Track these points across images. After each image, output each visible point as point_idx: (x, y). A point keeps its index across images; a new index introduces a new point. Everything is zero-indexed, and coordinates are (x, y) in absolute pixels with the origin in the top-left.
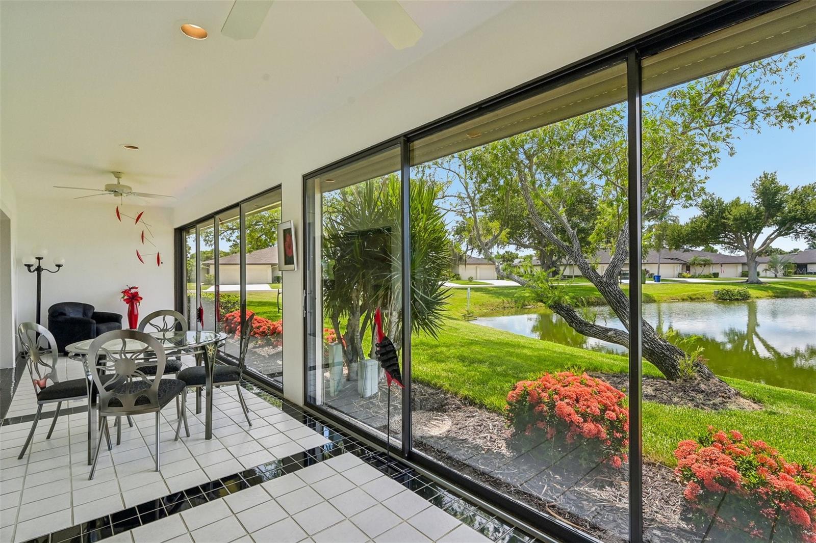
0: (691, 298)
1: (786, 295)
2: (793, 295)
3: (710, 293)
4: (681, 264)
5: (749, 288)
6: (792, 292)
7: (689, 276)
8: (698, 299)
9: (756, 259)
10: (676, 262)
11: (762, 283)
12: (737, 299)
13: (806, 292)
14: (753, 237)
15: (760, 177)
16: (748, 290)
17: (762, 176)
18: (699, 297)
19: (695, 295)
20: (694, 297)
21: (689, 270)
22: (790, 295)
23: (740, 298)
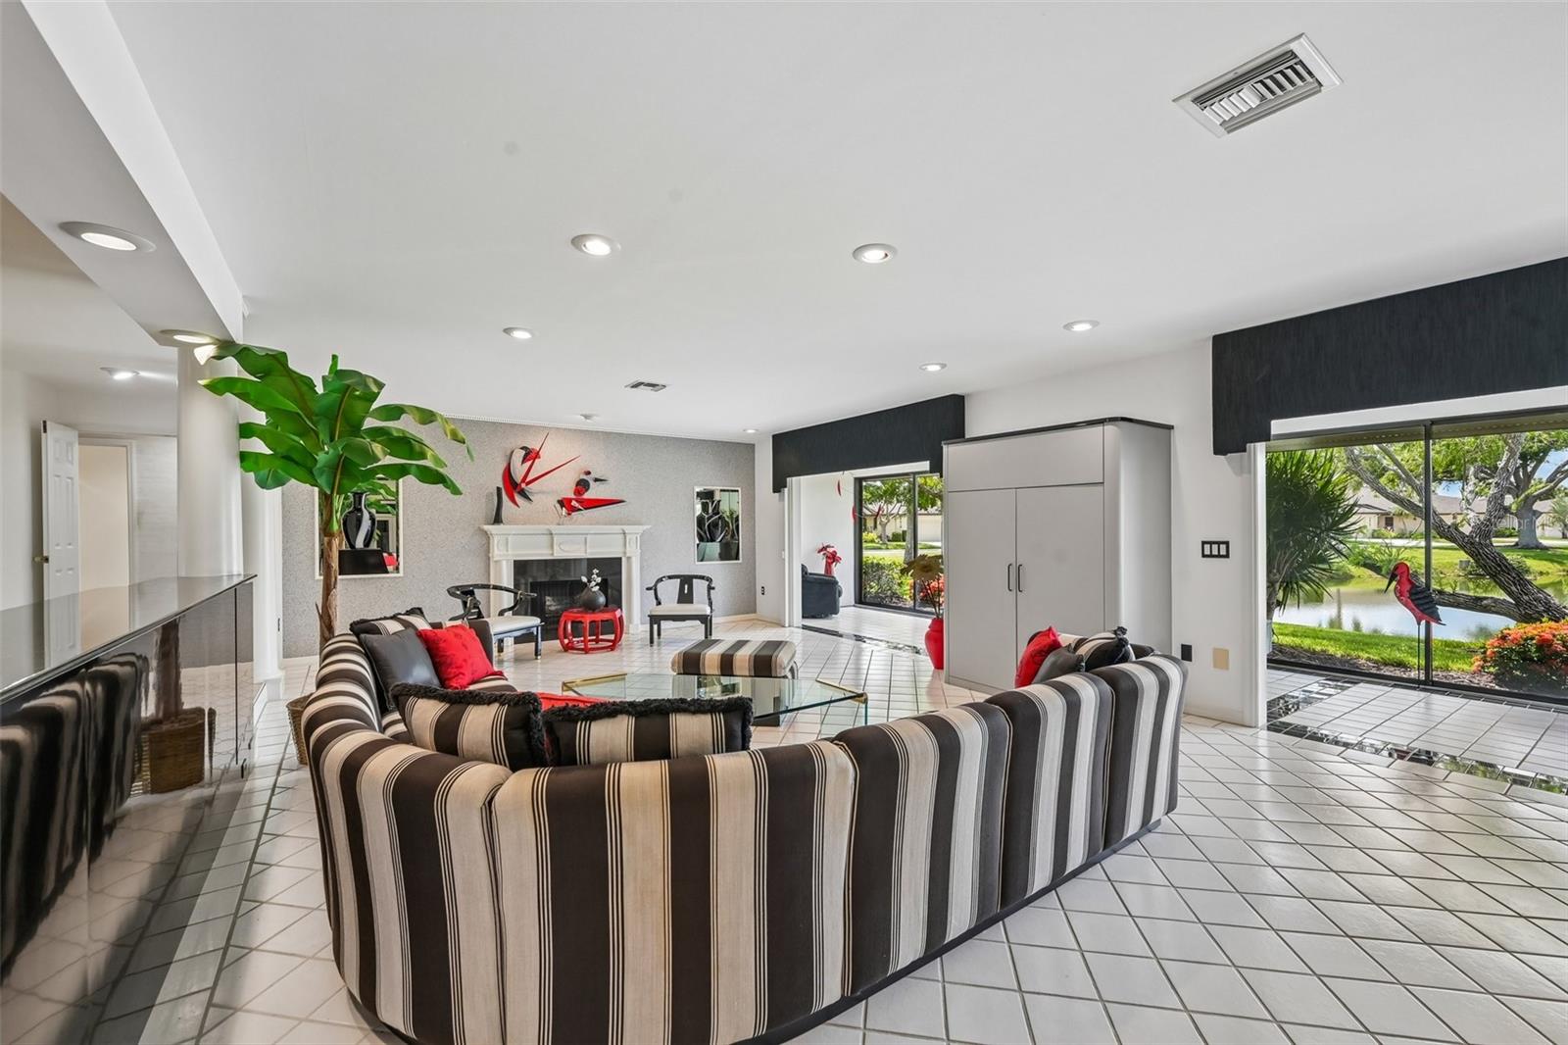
3: (1452, 565)
4: (1377, 514)
5: (1526, 557)
7: (1393, 534)
9: (1535, 507)
10: (1367, 510)
11: (1546, 548)
14: (1529, 469)
16: (1524, 559)
21: (1392, 525)
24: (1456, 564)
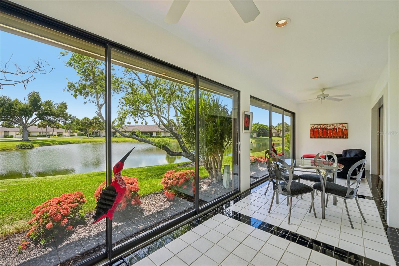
0: (3, 150)
1: (44, 145)
2: (46, 145)
3: (14, 146)
6: (46, 144)
8: (8, 150)
11: (30, 140)
12: (29, 148)
13: (51, 143)
15: (32, 93)
17: (33, 92)
18: (8, 149)
19: (6, 148)
20: (5, 149)
22: (45, 145)
23: (30, 147)
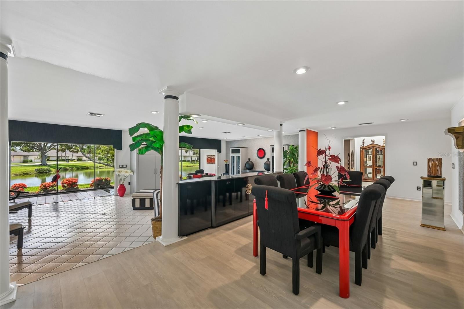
19: (26, 172)
23: (47, 171)
24: (34, 170)
